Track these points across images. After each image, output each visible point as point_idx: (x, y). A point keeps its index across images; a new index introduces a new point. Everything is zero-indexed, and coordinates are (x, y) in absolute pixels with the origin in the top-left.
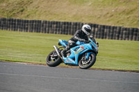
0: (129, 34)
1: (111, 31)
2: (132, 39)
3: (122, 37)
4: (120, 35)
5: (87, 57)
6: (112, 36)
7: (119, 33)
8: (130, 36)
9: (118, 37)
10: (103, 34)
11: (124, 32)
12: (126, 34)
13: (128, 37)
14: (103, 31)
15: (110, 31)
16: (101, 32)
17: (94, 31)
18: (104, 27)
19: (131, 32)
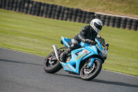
0: (72, 14)
1: (50, 8)
2: (75, 20)
3: (63, 17)
4: (61, 15)
5: (90, 64)
6: (51, 14)
7: (59, 12)
8: (73, 17)
9: (58, 16)
10: (39, 11)
11: (66, 11)
12: (68, 14)
13: (71, 18)
14: (40, 8)
15: (47, 9)
16: (37, 9)
17: (28, 7)
18: (40, 4)
19: (74, 13)
